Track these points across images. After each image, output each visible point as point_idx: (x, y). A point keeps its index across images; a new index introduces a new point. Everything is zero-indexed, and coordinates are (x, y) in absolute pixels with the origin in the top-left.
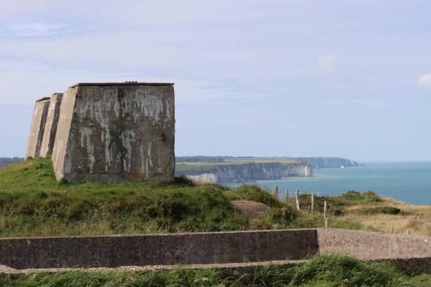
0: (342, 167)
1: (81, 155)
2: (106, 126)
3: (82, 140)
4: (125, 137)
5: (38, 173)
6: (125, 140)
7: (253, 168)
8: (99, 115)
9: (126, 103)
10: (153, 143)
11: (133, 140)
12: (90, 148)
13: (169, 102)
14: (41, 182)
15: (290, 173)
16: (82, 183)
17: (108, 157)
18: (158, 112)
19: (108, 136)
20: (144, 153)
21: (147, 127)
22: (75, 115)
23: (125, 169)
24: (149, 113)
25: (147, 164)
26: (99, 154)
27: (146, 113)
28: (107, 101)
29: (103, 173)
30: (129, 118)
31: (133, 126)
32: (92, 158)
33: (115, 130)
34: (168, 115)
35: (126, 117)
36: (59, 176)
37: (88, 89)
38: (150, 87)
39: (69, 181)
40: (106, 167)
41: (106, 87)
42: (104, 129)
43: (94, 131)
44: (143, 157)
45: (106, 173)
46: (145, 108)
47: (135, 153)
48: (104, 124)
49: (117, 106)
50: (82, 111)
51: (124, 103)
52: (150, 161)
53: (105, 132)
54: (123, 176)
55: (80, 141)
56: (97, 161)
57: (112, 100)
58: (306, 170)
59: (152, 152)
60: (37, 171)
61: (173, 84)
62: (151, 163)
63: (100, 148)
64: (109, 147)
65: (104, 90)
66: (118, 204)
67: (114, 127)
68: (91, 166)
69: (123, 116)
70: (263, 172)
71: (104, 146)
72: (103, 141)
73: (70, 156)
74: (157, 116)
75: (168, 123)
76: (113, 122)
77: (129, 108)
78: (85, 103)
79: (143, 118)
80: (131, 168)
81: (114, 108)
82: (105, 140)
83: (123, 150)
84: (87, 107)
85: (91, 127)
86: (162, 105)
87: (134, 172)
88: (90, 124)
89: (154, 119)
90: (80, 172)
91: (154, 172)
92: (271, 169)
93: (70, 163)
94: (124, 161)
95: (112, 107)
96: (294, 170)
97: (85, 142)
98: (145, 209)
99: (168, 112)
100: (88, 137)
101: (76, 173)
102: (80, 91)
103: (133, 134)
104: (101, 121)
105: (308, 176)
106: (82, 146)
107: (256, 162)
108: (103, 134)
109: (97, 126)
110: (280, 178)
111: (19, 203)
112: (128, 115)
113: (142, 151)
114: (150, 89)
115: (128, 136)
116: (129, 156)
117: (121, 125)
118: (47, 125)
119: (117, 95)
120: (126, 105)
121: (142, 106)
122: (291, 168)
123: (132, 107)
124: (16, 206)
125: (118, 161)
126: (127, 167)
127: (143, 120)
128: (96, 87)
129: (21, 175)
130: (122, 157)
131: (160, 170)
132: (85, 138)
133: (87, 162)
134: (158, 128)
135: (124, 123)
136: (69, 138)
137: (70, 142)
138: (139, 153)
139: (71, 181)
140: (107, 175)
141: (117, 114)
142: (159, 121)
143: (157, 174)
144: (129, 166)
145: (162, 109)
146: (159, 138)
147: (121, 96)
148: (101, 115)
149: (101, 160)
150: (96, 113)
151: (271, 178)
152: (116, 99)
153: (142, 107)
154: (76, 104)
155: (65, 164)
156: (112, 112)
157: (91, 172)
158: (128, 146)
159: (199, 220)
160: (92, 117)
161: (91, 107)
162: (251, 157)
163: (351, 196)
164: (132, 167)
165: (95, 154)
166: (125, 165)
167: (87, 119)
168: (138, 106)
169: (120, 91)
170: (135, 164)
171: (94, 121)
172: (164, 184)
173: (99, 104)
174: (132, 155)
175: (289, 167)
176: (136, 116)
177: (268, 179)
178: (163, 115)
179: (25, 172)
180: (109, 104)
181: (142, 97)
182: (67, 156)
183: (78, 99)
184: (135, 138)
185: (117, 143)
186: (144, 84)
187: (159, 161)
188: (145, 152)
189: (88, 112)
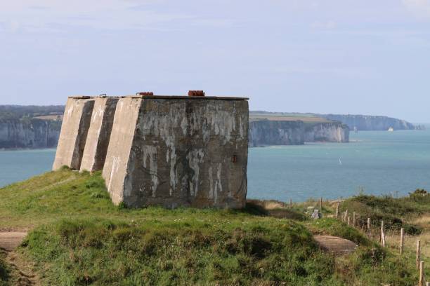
0: (391, 130)
1: (143, 176)
2: (172, 144)
3: (145, 159)
4: (193, 157)
5: (90, 193)
6: (192, 160)
7: (264, 127)
8: (163, 132)
9: (195, 118)
10: (223, 165)
11: (202, 161)
12: (153, 169)
13: (243, 119)
14: (97, 205)
15: (317, 136)
16: (143, 208)
17: (173, 179)
18: (230, 130)
19: (174, 155)
20: (213, 175)
21: (217, 146)
22: (137, 131)
23: (192, 193)
24: (220, 130)
25: (216, 187)
26: (164, 175)
27: (217, 131)
28: (174, 116)
29: (166, 197)
30: (198, 136)
31: (202, 145)
32: (155, 180)
33: (182, 150)
34: (242, 134)
35: (194, 135)
36: (117, 198)
37: (153, 102)
38: (222, 101)
39: (129, 205)
40: (171, 191)
41: (173, 101)
42: (169, 148)
43: (158, 150)
44: (212, 181)
45: (170, 197)
46: (216, 125)
47: (203, 175)
48: (170, 142)
49: (184, 122)
50: (146, 128)
51: (193, 120)
52: (220, 184)
53: (171, 151)
54: (189, 202)
55: (142, 160)
56: (161, 183)
57: (179, 115)
58: (339, 134)
59: (222, 175)
60: (88, 190)
61: (248, 99)
62: (220, 186)
63: (164, 169)
64: (175, 168)
65: (170, 104)
66: (193, 238)
67: (181, 145)
68: (154, 188)
69: (191, 133)
70: (278, 133)
71: (168, 167)
72: (167, 160)
73: (131, 177)
74: (229, 134)
75: (241, 142)
76: (180, 140)
77: (198, 125)
78: (149, 118)
79: (213, 137)
80: (198, 193)
81: (182, 125)
82: (170, 160)
83: (190, 172)
84: (151, 122)
85: (155, 145)
86: (234, 122)
87: (201, 196)
88: (154, 142)
89: (225, 138)
90: (140, 195)
91: (223, 197)
92: (290, 130)
93: (130, 185)
94: (191, 184)
95: (179, 123)
96: (322, 132)
97: (148, 162)
98: (222, 244)
99: (241, 130)
100: (151, 156)
101: (136, 197)
102: (143, 104)
103: (202, 154)
104: (166, 139)
105: (342, 141)
106: (145, 166)
107: (269, 119)
108: (168, 153)
109: (163, 144)
110: (302, 143)
111: (85, 234)
112: (196, 132)
113: (210, 174)
114: (221, 104)
115: (196, 156)
116: (196, 178)
117: (188, 143)
118: (90, 131)
119: (184, 110)
120: (195, 121)
121: (213, 122)
122: (319, 129)
123: (201, 123)
124: (83, 237)
125: (184, 184)
126: (194, 191)
127: (213, 139)
128: (162, 101)
129: (70, 195)
130: (189, 180)
131: (230, 195)
132: (148, 158)
133: (149, 184)
134: (229, 147)
135: (192, 141)
136: (130, 157)
137: (131, 160)
138: (208, 175)
139: (131, 206)
140: (171, 199)
141: (185, 131)
142: (231, 140)
143: (227, 200)
144: (196, 190)
145: (234, 126)
146: (230, 159)
147: (189, 111)
148: (167, 132)
149: (165, 182)
150: (161, 130)
151: (290, 143)
152: (184, 114)
153: (212, 124)
154: (139, 118)
155: (124, 186)
156: (178, 129)
157: (154, 196)
158: (196, 168)
159: (282, 258)
160: (157, 134)
161: (156, 123)
162: (261, 112)
163: (420, 198)
164: (199, 191)
165: (159, 175)
166: (191, 189)
167: (150, 136)
168: (208, 122)
169: (189, 105)
170: (203, 188)
171: (159, 138)
172: (235, 211)
173: (164, 120)
174: (200, 178)
175: (315, 128)
176: (206, 133)
177: (285, 144)
178: (235, 134)
179: (75, 191)
180: (176, 120)
181: (213, 112)
182: (127, 177)
183: (142, 113)
184: (204, 158)
185: (183, 163)
186: (216, 99)
187: (230, 185)
188: (215, 175)
189: (152, 128)
